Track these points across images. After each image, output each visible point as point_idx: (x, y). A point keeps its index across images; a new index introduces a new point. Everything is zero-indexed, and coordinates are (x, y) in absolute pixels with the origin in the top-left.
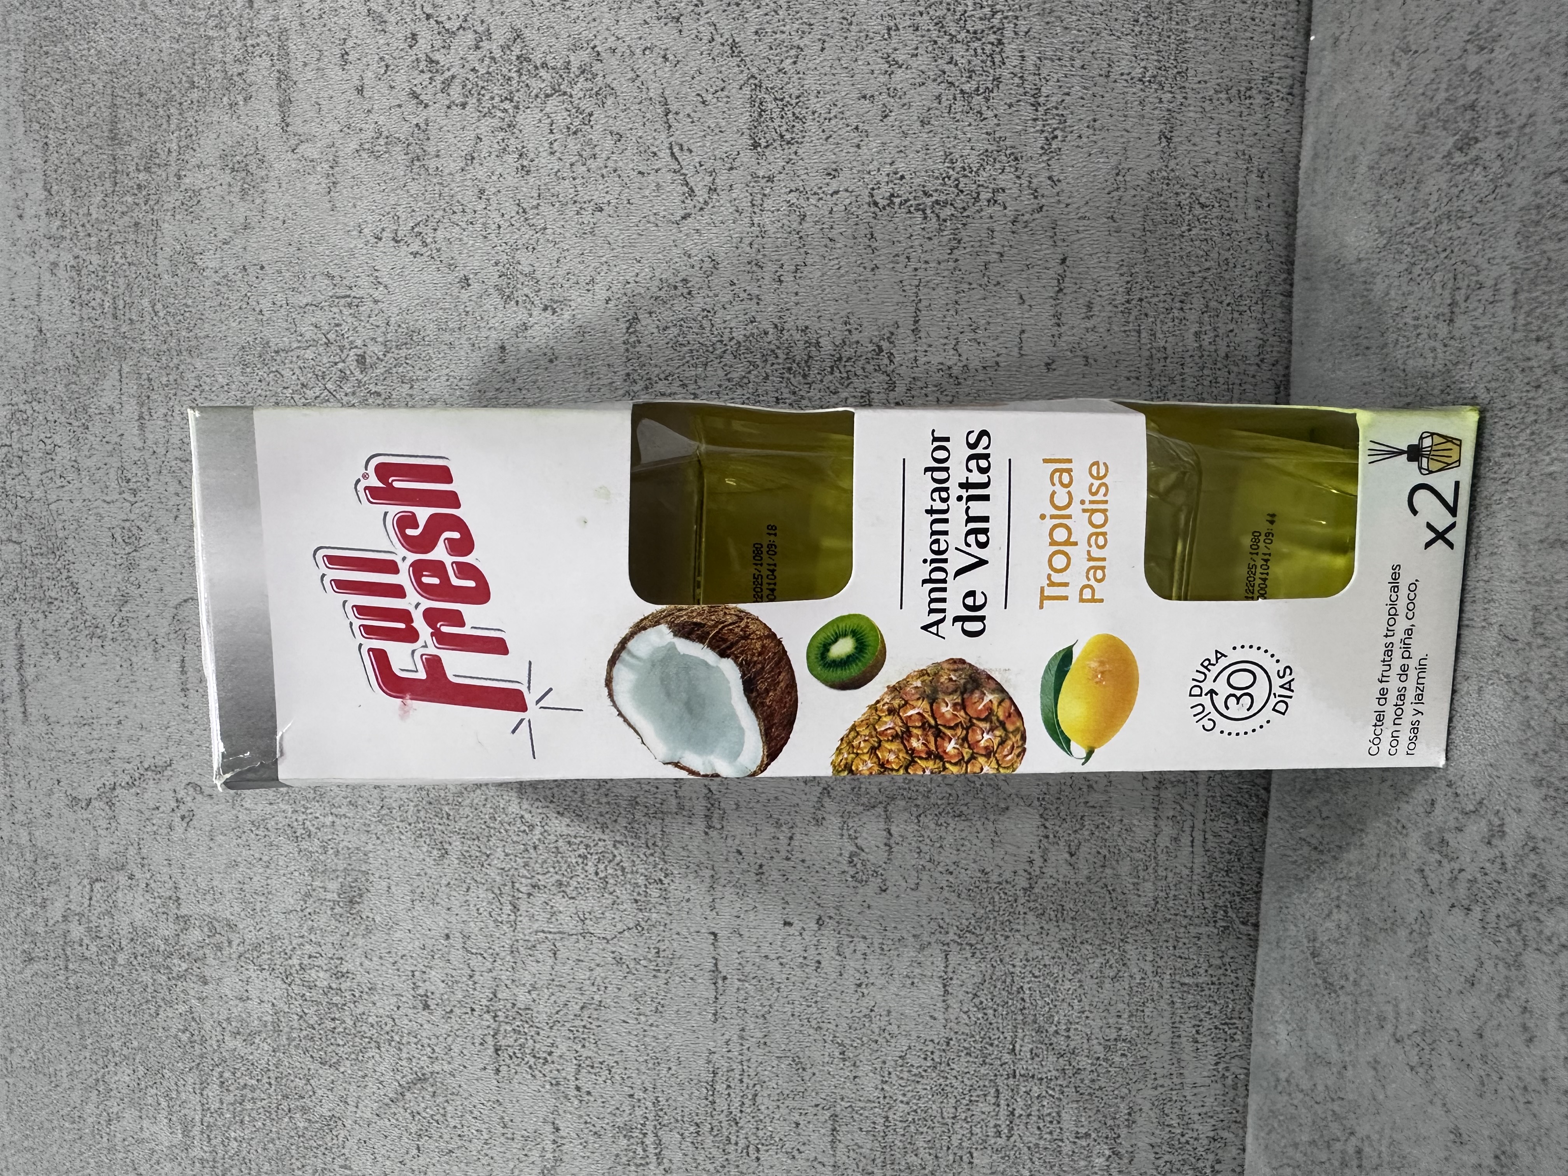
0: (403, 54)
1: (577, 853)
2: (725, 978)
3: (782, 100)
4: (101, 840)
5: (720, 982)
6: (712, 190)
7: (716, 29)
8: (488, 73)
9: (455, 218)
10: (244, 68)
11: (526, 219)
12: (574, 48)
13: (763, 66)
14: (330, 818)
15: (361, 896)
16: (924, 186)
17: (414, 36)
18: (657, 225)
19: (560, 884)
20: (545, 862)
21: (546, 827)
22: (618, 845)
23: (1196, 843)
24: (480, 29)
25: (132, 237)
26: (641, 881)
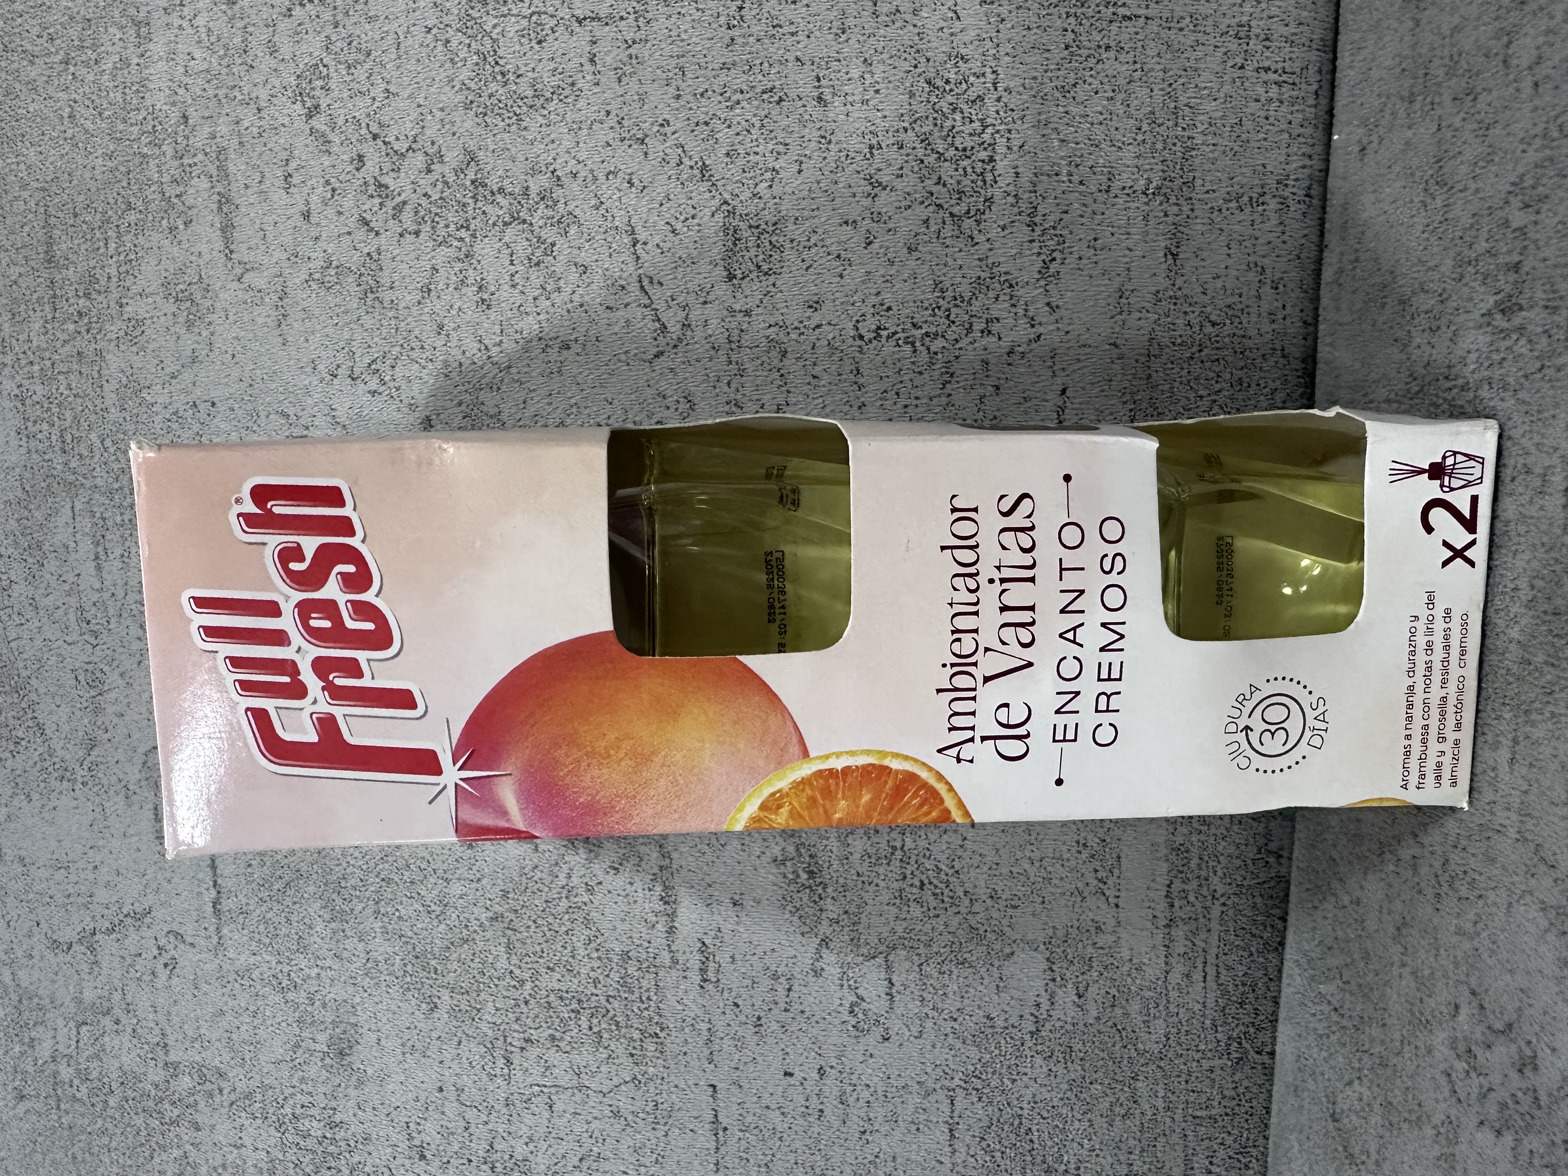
0: (349, 177)
1: (569, 1008)
2: (725, 1129)
3: (757, 227)
4: (84, 984)
5: (721, 1133)
6: (686, 326)
7: (684, 151)
8: (441, 198)
9: (414, 355)
10: (182, 189)
11: (489, 357)
12: (534, 172)
13: (736, 191)
14: (316, 970)
15: (351, 1047)
16: (912, 318)
17: (361, 157)
18: (628, 364)
19: (553, 1038)
20: (537, 1016)
21: (537, 983)
22: (611, 1000)
23: (1208, 978)
24: (430, 151)
25: (75, 367)
26: (636, 1035)
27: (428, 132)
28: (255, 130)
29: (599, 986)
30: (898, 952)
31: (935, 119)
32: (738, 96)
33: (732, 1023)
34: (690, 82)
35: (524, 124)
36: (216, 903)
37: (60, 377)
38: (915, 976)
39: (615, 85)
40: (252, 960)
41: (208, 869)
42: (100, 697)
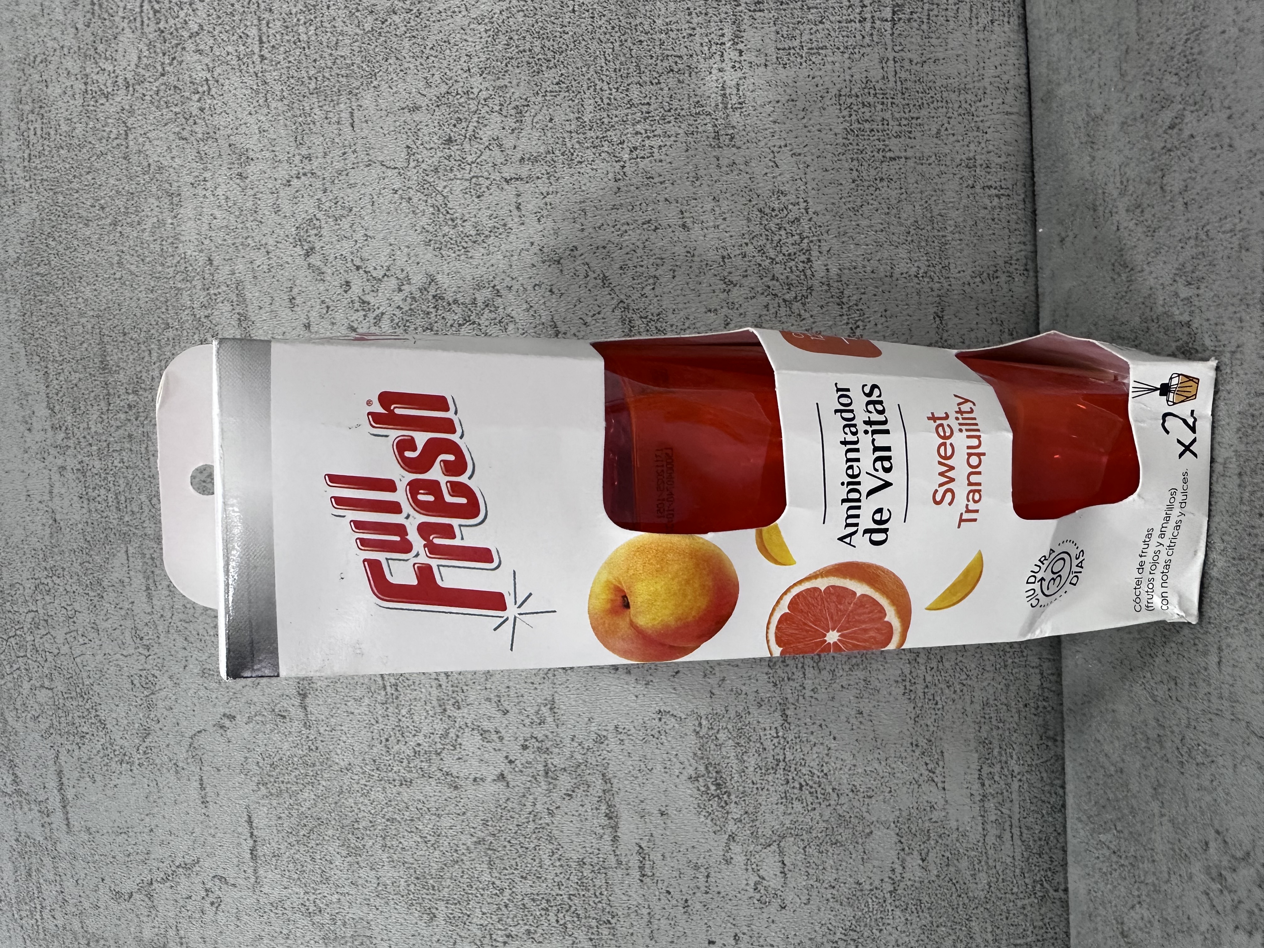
27: (398, 263)
28: (265, 267)
29: (562, 888)
30: (787, 839)
31: (767, 235)
32: (626, 227)
33: (666, 907)
34: (591, 219)
35: (470, 254)
36: (252, 851)
37: (115, 454)
38: (801, 857)
39: (535, 223)
40: (285, 892)
41: (246, 824)
42: (152, 696)
